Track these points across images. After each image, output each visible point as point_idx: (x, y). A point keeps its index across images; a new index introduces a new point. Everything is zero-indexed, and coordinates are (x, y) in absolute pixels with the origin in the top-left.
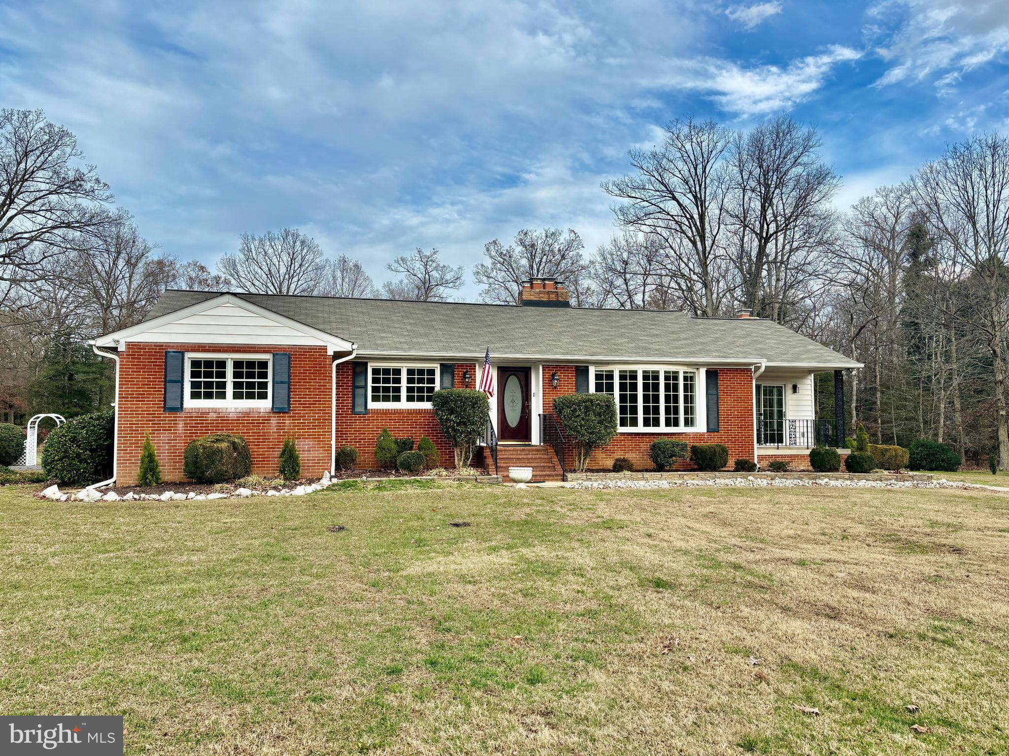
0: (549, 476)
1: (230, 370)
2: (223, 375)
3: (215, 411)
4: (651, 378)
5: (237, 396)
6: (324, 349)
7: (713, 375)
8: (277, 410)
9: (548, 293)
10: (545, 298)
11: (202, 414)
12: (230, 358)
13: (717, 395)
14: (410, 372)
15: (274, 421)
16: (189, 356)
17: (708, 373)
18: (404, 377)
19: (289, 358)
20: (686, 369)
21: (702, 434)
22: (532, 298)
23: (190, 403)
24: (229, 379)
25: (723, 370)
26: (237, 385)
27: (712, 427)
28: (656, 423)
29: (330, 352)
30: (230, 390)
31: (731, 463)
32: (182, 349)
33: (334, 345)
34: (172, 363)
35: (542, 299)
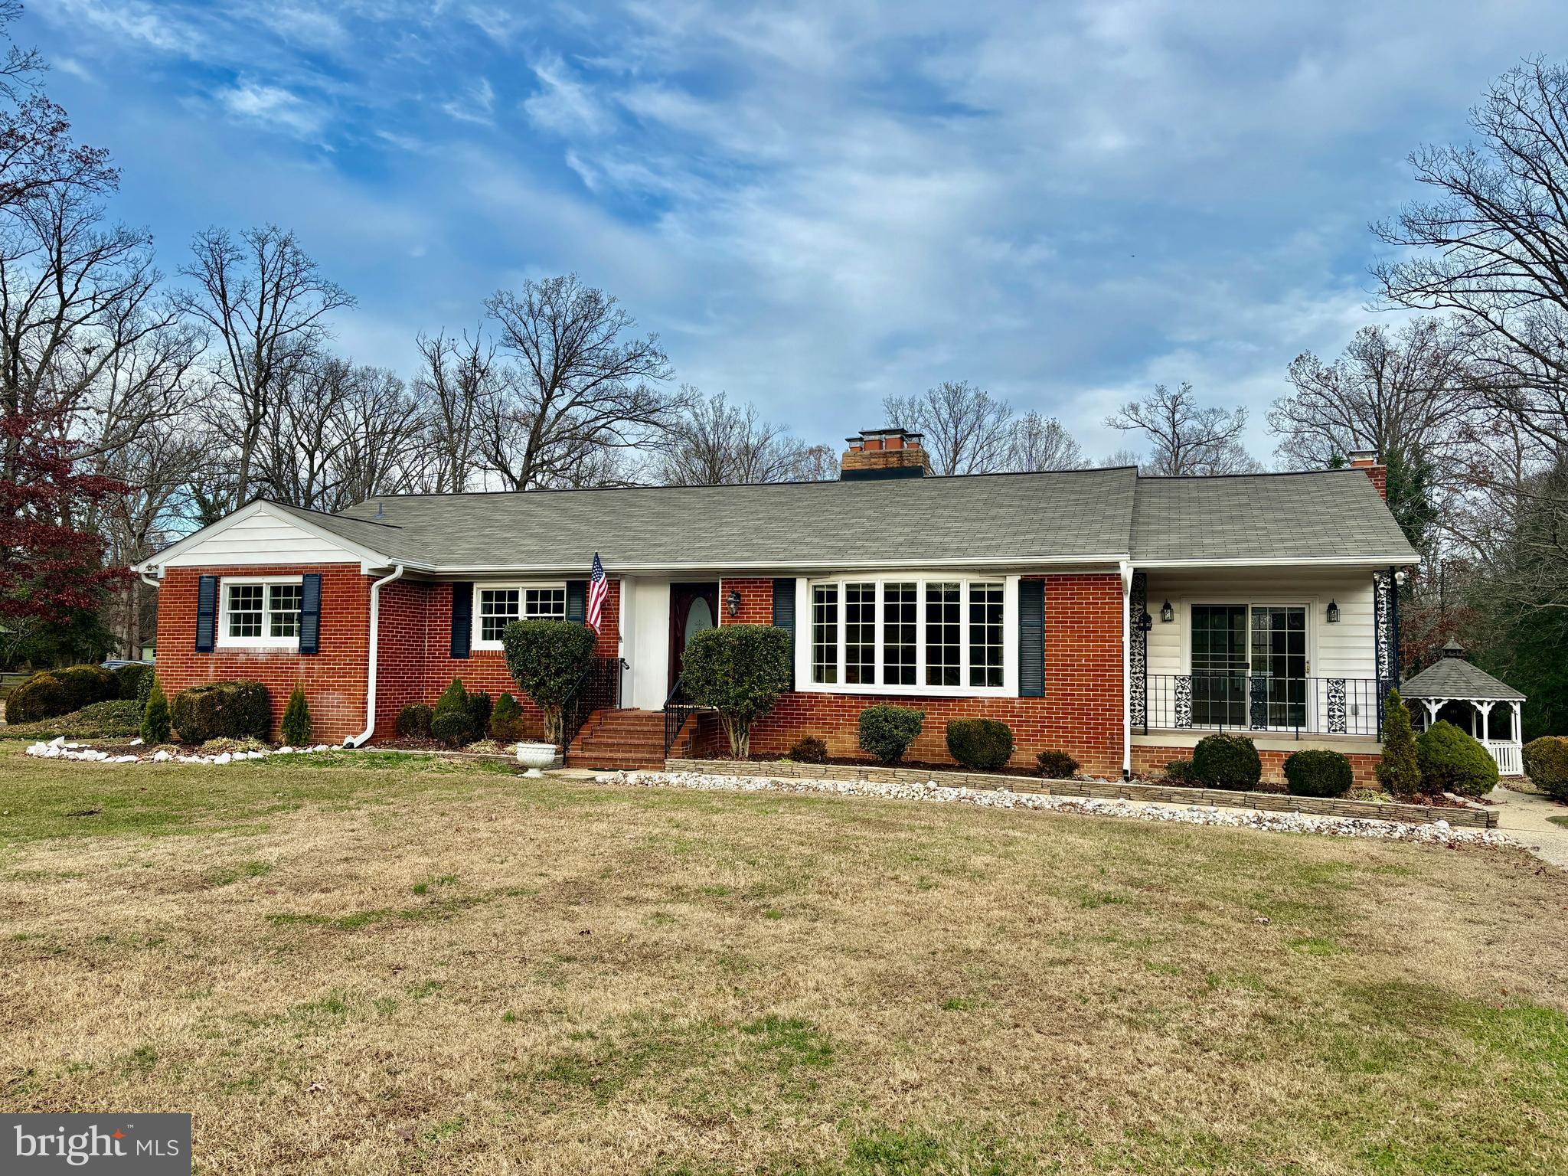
0: (648, 760)
1: (266, 597)
2: (258, 605)
3: (244, 651)
4: (900, 598)
5: (276, 632)
6: (357, 566)
7: (1032, 588)
8: (304, 650)
9: (885, 455)
10: (879, 464)
11: (232, 654)
12: (267, 582)
13: (1042, 627)
14: (531, 595)
15: (302, 666)
16: (226, 581)
17: (1022, 584)
18: (522, 602)
19: (320, 580)
20: (977, 579)
21: (1011, 701)
23: (225, 640)
24: (266, 611)
25: (1051, 578)
26: (276, 618)
27: (1028, 687)
28: (910, 678)
29: (364, 571)
30: (266, 625)
31: (1025, 754)
32: (215, 575)
33: (370, 561)
34: (208, 590)
35: (875, 467)
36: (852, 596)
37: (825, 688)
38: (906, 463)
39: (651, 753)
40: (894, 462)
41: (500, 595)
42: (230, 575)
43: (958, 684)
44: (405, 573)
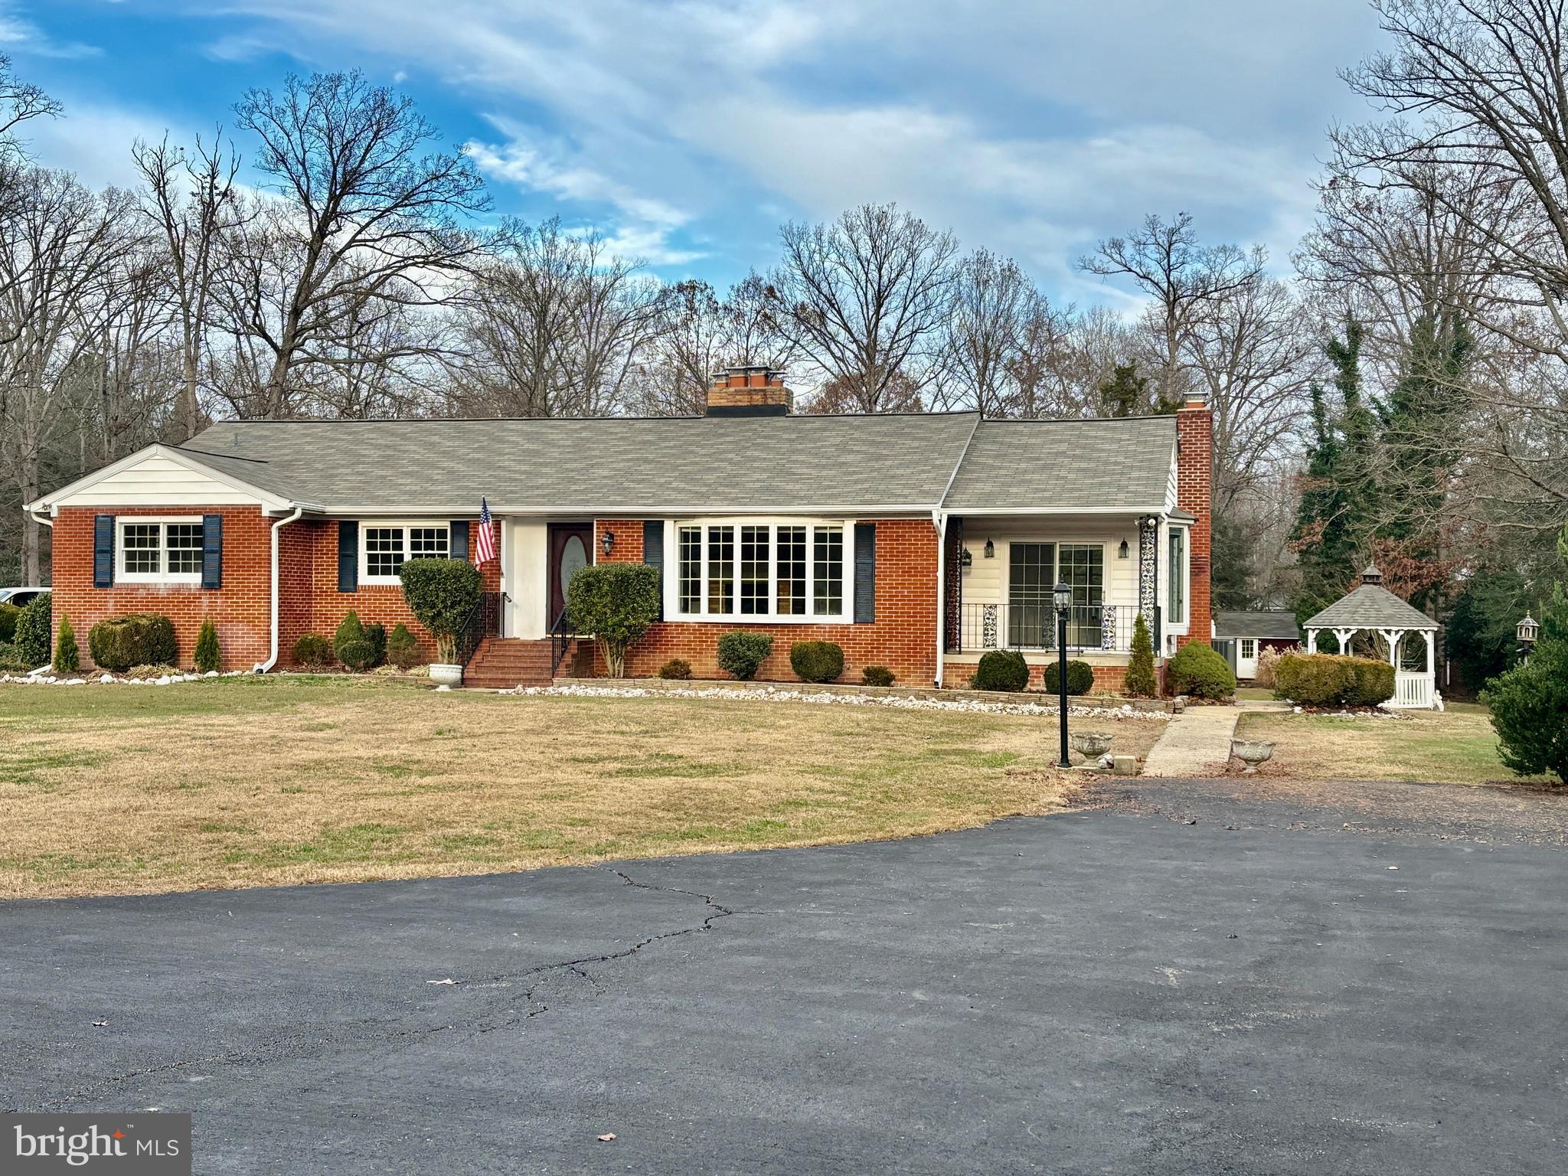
1: (163, 536)
2: (154, 543)
3: (144, 586)
4: (755, 539)
5: (173, 568)
6: (258, 508)
7: (865, 532)
8: (208, 586)
9: (750, 393)
10: (744, 401)
11: (133, 589)
12: (163, 521)
13: (873, 564)
14: (415, 533)
15: (205, 601)
16: (120, 520)
17: (858, 528)
18: (407, 540)
19: (221, 520)
20: (820, 522)
21: (848, 627)
22: (724, 403)
23: (122, 576)
24: (163, 547)
25: (885, 523)
26: (173, 555)
27: (861, 615)
28: (763, 608)
29: (265, 513)
30: (164, 561)
32: (112, 513)
33: (270, 503)
34: (104, 528)
35: (740, 404)
36: (713, 536)
37: (690, 618)
38: (770, 402)
39: (538, 674)
40: (758, 399)
41: (385, 533)
42: (127, 514)
43: (804, 613)
44: (303, 514)
